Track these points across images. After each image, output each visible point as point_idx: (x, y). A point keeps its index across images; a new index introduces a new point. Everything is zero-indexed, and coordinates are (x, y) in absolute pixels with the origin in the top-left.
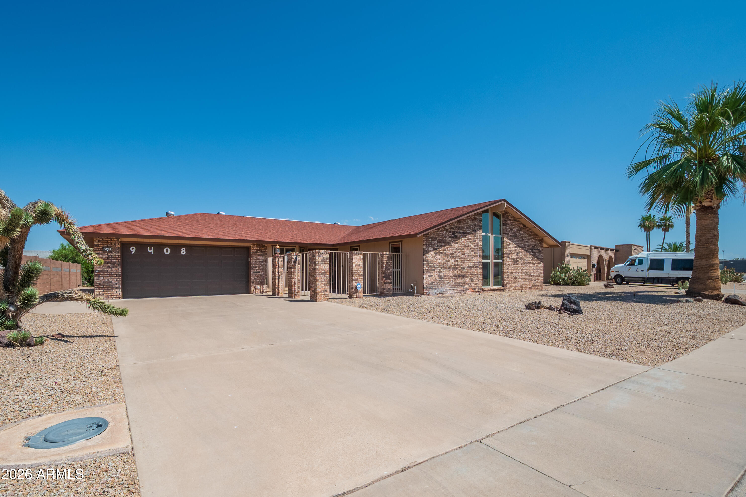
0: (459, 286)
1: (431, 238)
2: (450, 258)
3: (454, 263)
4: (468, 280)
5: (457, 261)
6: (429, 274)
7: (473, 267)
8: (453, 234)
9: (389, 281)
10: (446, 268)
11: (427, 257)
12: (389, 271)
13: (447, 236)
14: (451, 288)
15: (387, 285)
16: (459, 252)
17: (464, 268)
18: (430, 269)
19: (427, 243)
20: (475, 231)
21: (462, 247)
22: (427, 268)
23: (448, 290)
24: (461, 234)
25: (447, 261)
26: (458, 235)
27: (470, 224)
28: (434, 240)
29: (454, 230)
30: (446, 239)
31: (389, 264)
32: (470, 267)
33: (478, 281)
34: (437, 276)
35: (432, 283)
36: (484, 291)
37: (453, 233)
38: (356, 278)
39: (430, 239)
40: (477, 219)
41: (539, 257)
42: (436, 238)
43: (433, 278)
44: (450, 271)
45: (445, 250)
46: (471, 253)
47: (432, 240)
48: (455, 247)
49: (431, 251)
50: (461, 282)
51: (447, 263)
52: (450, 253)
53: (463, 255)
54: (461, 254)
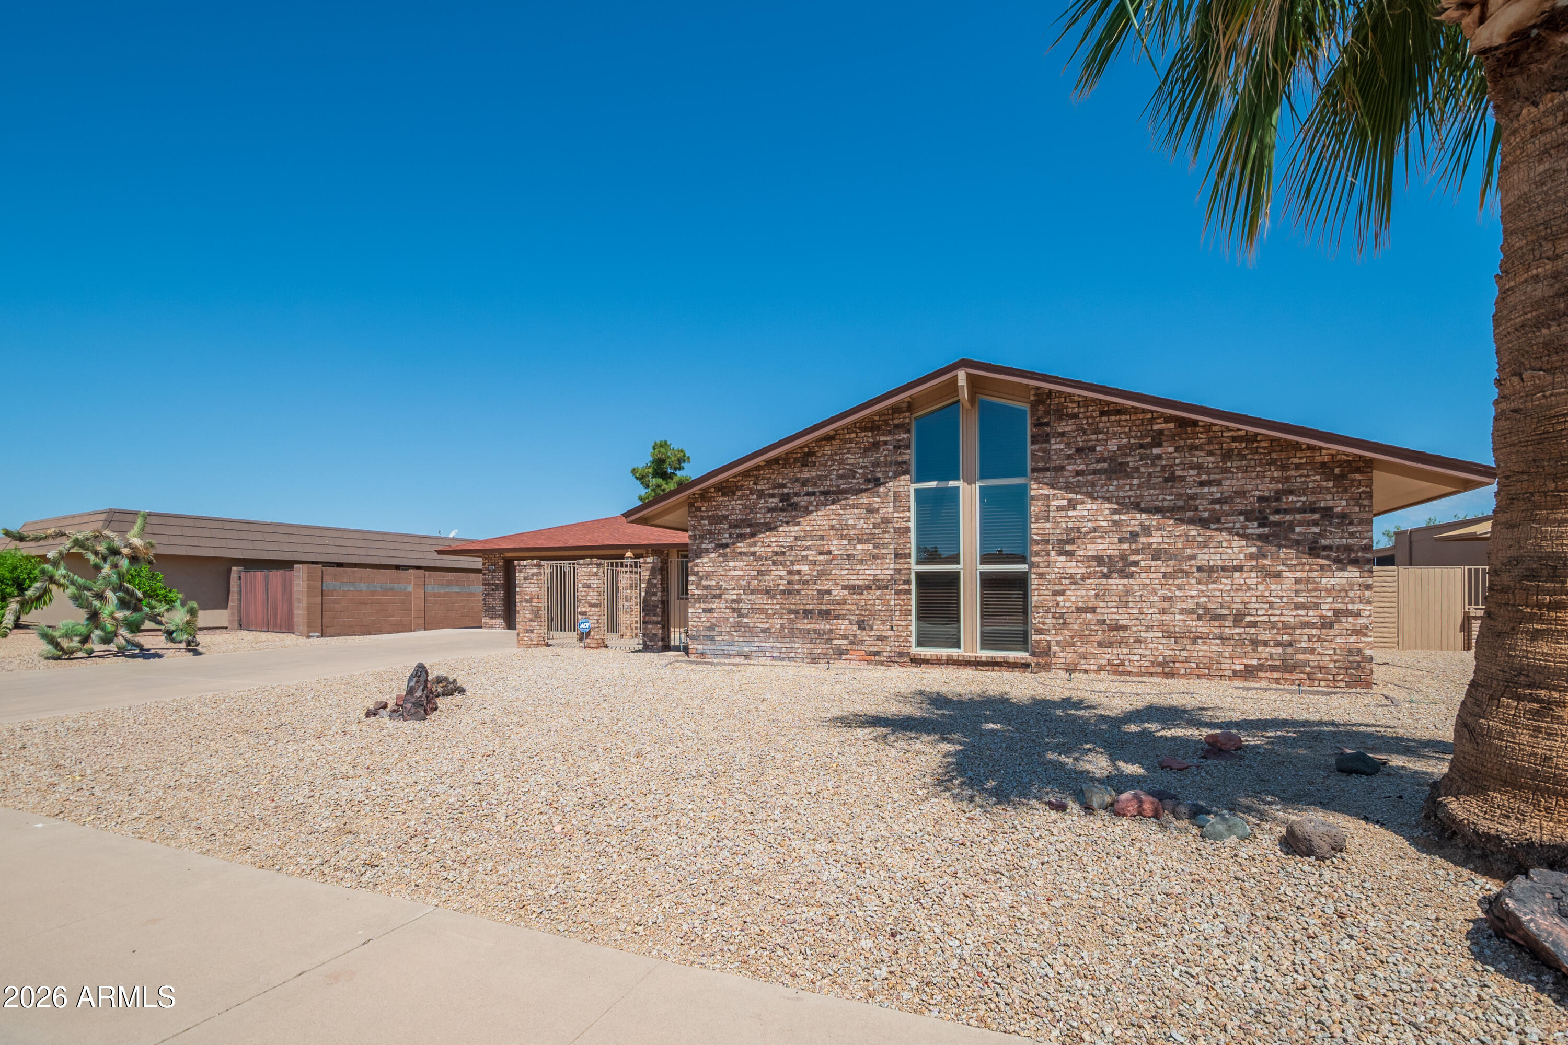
0: (808, 641)
1: (708, 517)
2: (774, 563)
3: (787, 578)
4: (843, 626)
5: (799, 572)
6: (703, 606)
7: (869, 587)
8: (781, 501)
9: (655, 619)
10: (760, 592)
11: (697, 566)
12: (653, 598)
13: (761, 508)
14: (779, 645)
15: (650, 626)
16: (807, 548)
17: (829, 592)
18: (705, 592)
19: (697, 532)
20: (877, 483)
21: (820, 533)
22: (696, 592)
23: (765, 649)
24: (813, 498)
25: (760, 573)
26: (803, 501)
27: (852, 465)
28: (716, 524)
29: (786, 491)
30: (759, 516)
31: (655, 581)
32: (853, 589)
33: (892, 629)
34: (727, 611)
35: (712, 628)
36: (917, 661)
37: (785, 498)
38: (584, 609)
39: (706, 522)
40: (886, 443)
41: (1324, 542)
42: (725, 517)
43: (715, 615)
44: (773, 598)
45: (754, 544)
46: (859, 547)
47: (710, 524)
48: (793, 534)
49: (707, 551)
50: (815, 630)
51: (760, 578)
52: (773, 552)
53: (821, 553)
54: (813, 553)
